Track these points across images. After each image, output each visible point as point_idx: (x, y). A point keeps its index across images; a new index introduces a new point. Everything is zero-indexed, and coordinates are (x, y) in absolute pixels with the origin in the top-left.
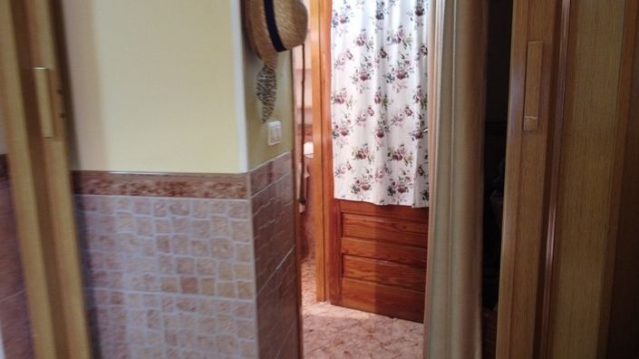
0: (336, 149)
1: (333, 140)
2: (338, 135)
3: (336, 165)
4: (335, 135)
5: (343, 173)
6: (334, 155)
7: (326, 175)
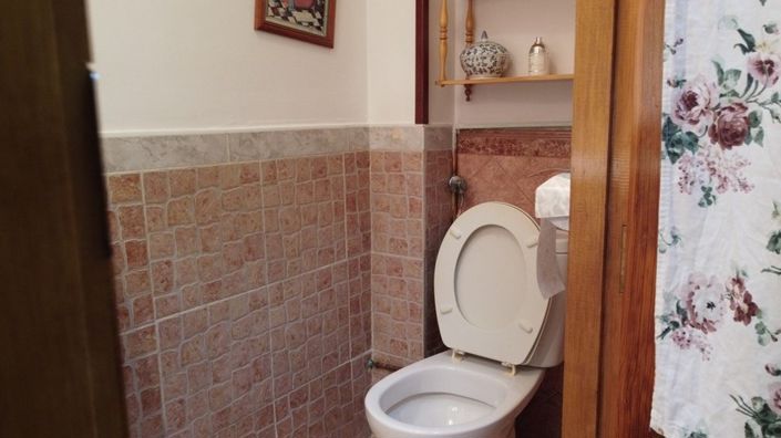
0: (674, 207)
1: (665, 163)
2: (693, 142)
3: (670, 279)
4: (677, 143)
5: (706, 326)
6: (664, 237)
7: (617, 313)
